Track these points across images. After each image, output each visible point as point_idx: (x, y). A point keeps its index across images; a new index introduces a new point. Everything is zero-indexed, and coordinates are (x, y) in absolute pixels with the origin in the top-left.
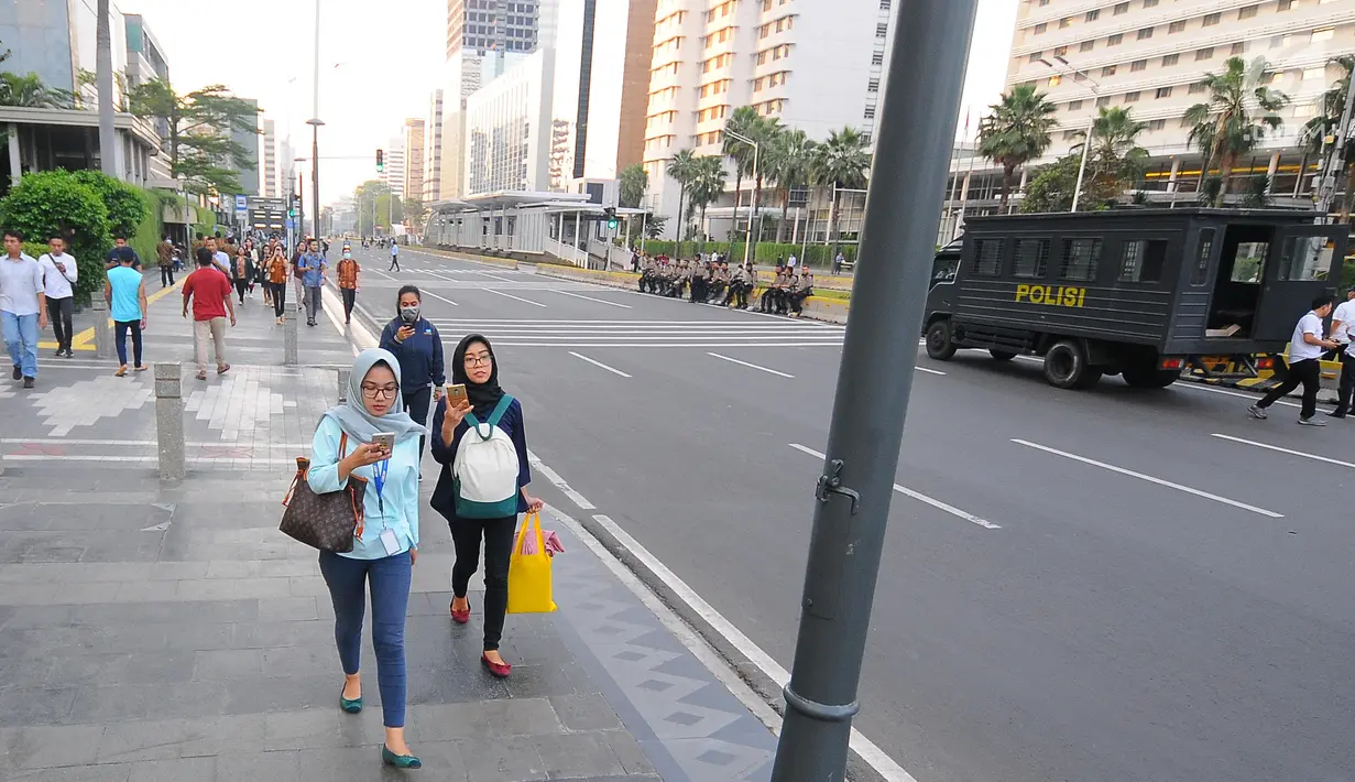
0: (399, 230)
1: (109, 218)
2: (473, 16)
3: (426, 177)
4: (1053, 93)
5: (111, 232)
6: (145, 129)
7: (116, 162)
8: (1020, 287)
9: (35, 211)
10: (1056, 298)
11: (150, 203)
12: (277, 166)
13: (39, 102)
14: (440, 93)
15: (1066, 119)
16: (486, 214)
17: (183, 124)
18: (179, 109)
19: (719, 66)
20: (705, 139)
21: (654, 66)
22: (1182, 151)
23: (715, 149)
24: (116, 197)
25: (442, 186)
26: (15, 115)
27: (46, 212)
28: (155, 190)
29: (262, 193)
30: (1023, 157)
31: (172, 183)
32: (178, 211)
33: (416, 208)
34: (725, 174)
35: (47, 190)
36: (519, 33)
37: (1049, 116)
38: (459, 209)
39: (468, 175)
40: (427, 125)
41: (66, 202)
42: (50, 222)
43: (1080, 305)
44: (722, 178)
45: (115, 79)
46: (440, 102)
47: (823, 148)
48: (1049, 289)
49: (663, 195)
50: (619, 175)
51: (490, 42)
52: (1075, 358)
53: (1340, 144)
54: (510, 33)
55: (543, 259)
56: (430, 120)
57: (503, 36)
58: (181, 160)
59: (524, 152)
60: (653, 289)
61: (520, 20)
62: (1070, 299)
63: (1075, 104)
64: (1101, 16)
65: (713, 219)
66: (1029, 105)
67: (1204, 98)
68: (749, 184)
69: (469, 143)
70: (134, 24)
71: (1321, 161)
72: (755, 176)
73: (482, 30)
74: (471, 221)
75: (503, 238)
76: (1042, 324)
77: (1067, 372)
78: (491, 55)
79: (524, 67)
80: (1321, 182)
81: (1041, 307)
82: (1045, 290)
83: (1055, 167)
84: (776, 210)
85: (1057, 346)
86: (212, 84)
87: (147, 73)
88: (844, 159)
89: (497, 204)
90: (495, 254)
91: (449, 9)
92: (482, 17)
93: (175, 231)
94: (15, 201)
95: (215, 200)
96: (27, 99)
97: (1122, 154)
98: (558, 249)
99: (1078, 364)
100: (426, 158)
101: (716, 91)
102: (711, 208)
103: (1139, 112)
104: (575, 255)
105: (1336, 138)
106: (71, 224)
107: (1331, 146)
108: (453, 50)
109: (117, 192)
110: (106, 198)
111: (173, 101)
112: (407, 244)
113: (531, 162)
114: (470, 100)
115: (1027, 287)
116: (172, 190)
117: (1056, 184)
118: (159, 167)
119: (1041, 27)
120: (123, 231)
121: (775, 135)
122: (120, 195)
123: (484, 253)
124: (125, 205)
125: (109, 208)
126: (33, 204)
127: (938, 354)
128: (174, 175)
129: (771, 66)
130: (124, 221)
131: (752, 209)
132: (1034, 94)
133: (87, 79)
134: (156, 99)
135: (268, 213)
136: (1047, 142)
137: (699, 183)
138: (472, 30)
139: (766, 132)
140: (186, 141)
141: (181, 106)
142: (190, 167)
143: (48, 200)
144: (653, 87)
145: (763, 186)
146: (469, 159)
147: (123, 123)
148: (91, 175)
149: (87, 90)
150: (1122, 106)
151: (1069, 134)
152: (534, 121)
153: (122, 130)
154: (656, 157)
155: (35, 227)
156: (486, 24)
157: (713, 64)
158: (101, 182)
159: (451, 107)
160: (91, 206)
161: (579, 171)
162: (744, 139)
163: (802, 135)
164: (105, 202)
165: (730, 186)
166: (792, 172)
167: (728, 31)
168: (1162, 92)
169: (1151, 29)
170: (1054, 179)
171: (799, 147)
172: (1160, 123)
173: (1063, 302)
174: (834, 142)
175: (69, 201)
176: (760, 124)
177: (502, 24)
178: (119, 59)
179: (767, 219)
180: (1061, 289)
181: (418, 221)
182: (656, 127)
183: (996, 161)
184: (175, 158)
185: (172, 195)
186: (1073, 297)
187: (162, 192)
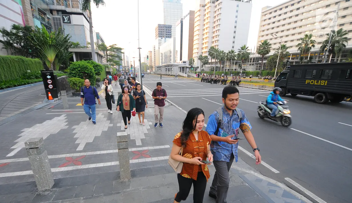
0: (149, 71)
1: (95, 71)
2: (160, 32)
3: (153, 62)
4: (271, 42)
5: (95, 74)
6: (101, 53)
7: (95, 59)
8: (307, 80)
9: (77, 70)
10: (318, 83)
11: (103, 67)
12: (126, 60)
13: (79, 47)
14: (155, 46)
15: (273, 46)
16: (166, 68)
17: (108, 52)
18: (107, 49)
19: (206, 39)
20: (204, 53)
21: (194, 40)
22: (297, 52)
23: (207, 54)
24: (96, 66)
25: (156, 63)
26: (74, 50)
27: (79, 70)
28: (104, 65)
29: (123, 65)
30: (266, 54)
31: (107, 64)
32: (109, 69)
33: (152, 67)
34: (209, 59)
35: (79, 65)
36: (168, 35)
37: (270, 46)
38: (161, 67)
39: (161, 61)
40: (152, 52)
41: (84, 67)
42: (80, 73)
43: (326, 84)
44: (208, 60)
45: (94, 44)
46: (155, 48)
47: (228, 54)
48: (316, 81)
49: (197, 63)
50: (188, 60)
51: (163, 36)
52: (324, 97)
53: (328, 50)
54: (167, 34)
55: (178, 76)
56: (153, 51)
57: (165, 35)
58: (108, 59)
59: (171, 56)
60: (204, 81)
61: (168, 32)
62: (322, 83)
63: (275, 44)
64: (274, 28)
65: (207, 67)
66: (267, 44)
67: (300, 42)
68: (213, 60)
69: (160, 55)
70: (98, 34)
71: (324, 53)
72: (215, 59)
73: (162, 34)
74: (163, 69)
75: (170, 72)
76: (314, 89)
77: (321, 100)
78: (163, 39)
79: (170, 41)
80: (324, 57)
81: (314, 85)
82: (315, 81)
83: (273, 56)
84: (218, 65)
85: (318, 94)
86: (114, 44)
87: (100, 43)
88: (231, 55)
89: (168, 66)
90: (168, 75)
91: (156, 30)
92: (162, 32)
93: (108, 73)
94: (72, 68)
95: (115, 67)
96: (77, 47)
97: (285, 53)
98: (181, 74)
99: (325, 98)
100: (153, 58)
101: (206, 44)
102: (206, 66)
103: (288, 45)
104: (184, 75)
105: (327, 49)
106: (85, 73)
107: (326, 50)
108: (157, 38)
109: (96, 65)
110: (94, 66)
111: (106, 48)
112: (151, 74)
113: (172, 58)
114: (160, 47)
115: (309, 81)
116: (107, 65)
117: (273, 59)
118: (104, 61)
119: (263, 31)
120: (98, 74)
121: (218, 51)
122: (97, 66)
123: (166, 75)
124: (98, 68)
125: (95, 69)
126: (76, 68)
127: (282, 95)
128: (107, 62)
129: (215, 39)
130: (98, 72)
131: (215, 65)
132: (267, 42)
133: (89, 43)
134: (103, 47)
135: (125, 69)
136: (270, 51)
137: (204, 61)
138: (160, 34)
139: (216, 51)
140: (109, 55)
141: (108, 49)
142: (110, 60)
143: (80, 67)
144: (194, 43)
145: (216, 61)
146: (160, 58)
147: (97, 51)
148: (90, 62)
149: (89, 46)
150: (285, 44)
151: (274, 49)
152: (172, 50)
153: (97, 53)
154: (195, 56)
155: (77, 74)
156: (162, 33)
157: (205, 39)
158: (93, 63)
159: (157, 49)
160: (90, 68)
161: (181, 60)
162: (213, 52)
163: (223, 51)
164: (94, 68)
165: (210, 61)
166: (222, 58)
167: (207, 33)
168: (292, 41)
169: (284, 30)
170: (273, 58)
171: (223, 53)
172: (292, 47)
173: (320, 84)
174: (230, 52)
175: (85, 67)
176: (215, 50)
177: (166, 33)
178: (95, 40)
179: (217, 67)
180: (320, 81)
181: (152, 69)
182: (195, 51)
183: (261, 55)
184: (107, 59)
185: (107, 66)
186: (324, 83)
187: (105, 65)
